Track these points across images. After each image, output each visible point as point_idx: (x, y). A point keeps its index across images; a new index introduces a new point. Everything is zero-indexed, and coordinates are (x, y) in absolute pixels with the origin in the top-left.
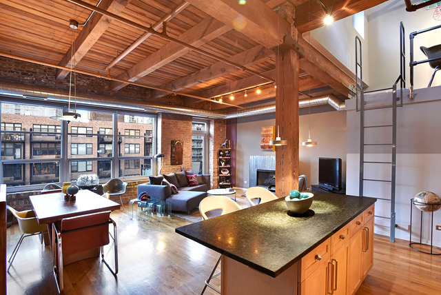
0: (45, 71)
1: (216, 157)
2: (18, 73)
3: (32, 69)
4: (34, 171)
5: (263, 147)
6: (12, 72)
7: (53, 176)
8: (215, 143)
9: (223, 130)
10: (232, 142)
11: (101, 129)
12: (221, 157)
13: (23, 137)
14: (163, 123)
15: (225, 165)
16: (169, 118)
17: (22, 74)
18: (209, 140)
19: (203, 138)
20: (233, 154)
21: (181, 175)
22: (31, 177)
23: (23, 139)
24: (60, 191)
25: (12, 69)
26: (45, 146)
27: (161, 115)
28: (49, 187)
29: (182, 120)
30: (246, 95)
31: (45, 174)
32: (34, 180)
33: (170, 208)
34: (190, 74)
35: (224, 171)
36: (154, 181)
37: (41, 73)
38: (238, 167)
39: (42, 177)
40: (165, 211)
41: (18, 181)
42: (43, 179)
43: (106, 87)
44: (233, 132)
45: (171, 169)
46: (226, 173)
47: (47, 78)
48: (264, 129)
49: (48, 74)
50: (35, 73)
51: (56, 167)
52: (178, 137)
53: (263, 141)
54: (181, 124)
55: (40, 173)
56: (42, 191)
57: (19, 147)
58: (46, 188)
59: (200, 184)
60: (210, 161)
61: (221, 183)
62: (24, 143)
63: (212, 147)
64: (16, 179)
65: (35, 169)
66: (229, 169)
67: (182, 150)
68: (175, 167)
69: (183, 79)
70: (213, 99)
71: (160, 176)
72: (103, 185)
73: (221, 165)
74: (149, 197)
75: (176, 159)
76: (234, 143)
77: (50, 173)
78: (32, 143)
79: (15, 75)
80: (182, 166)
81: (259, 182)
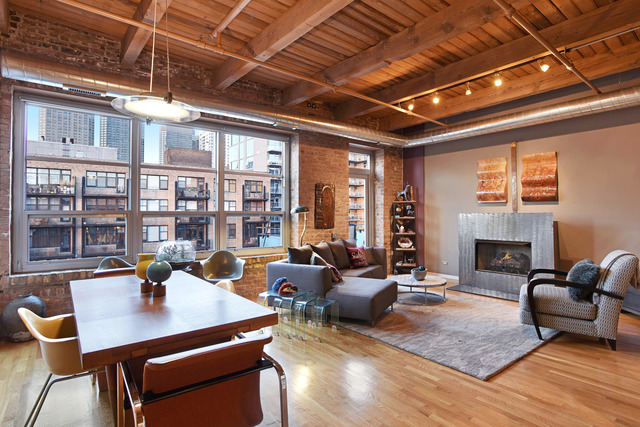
0: (103, 47)
1: (388, 216)
2: (56, 49)
3: (80, 43)
4: (87, 240)
5: (481, 198)
6: (45, 45)
7: (112, 247)
8: (386, 190)
9: (399, 168)
10: (416, 190)
11: (180, 179)
12: (397, 217)
13: (72, 190)
14: (302, 151)
15: (406, 230)
16: (311, 144)
17: (63, 50)
18: (374, 185)
19: (363, 182)
20: (418, 211)
21: (338, 247)
22: (83, 247)
23: (73, 192)
24: (132, 272)
25: (45, 41)
26: (102, 202)
27: (297, 138)
28: (108, 264)
29: (332, 147)
30: (468, 93)
31: (103, 243)
32: (87, 252)
33: (336, 312)
34: (365, 48)
35: (403, 242)
36: (297, 256)
37: (96, 51)
38: (429, 234)
39: (98, 248)
40: (328, 319)
41: (65, 253)
42: (98, 251)
43: (207, 82)
44: (417, 172)
45: (315, 235)
46: (406, 246)
47: (105, 60)
48: (483, 165)
49: (108, 54)
50: (86, 50)
51: (117, 233)
52: (328, 179)
53: (482, 186)
54: (331, 155)
55: (96, 243)
56: (97, 271)
57: (68, 203)
58: (102, 266)
59: (370, 265)
60: (378, 223)
61: (398, 264)
62: (74, 197)
63: (380, 198)
64: (63, 250)
65: (89, 237)
66: (412, 238)
67: (334, 202)
68: (322, 232)
69: (347, 62)
70: (396, 105)
71: (305, 247)
72: (202, 262)
73: (398, 231)
74: (295, 289)
75: (324, 218)
76: (420, 193)
77: (108, 243)
78: (85, 198)
79: (50, 52)
80: (334, 231)
81: (480, 263)
